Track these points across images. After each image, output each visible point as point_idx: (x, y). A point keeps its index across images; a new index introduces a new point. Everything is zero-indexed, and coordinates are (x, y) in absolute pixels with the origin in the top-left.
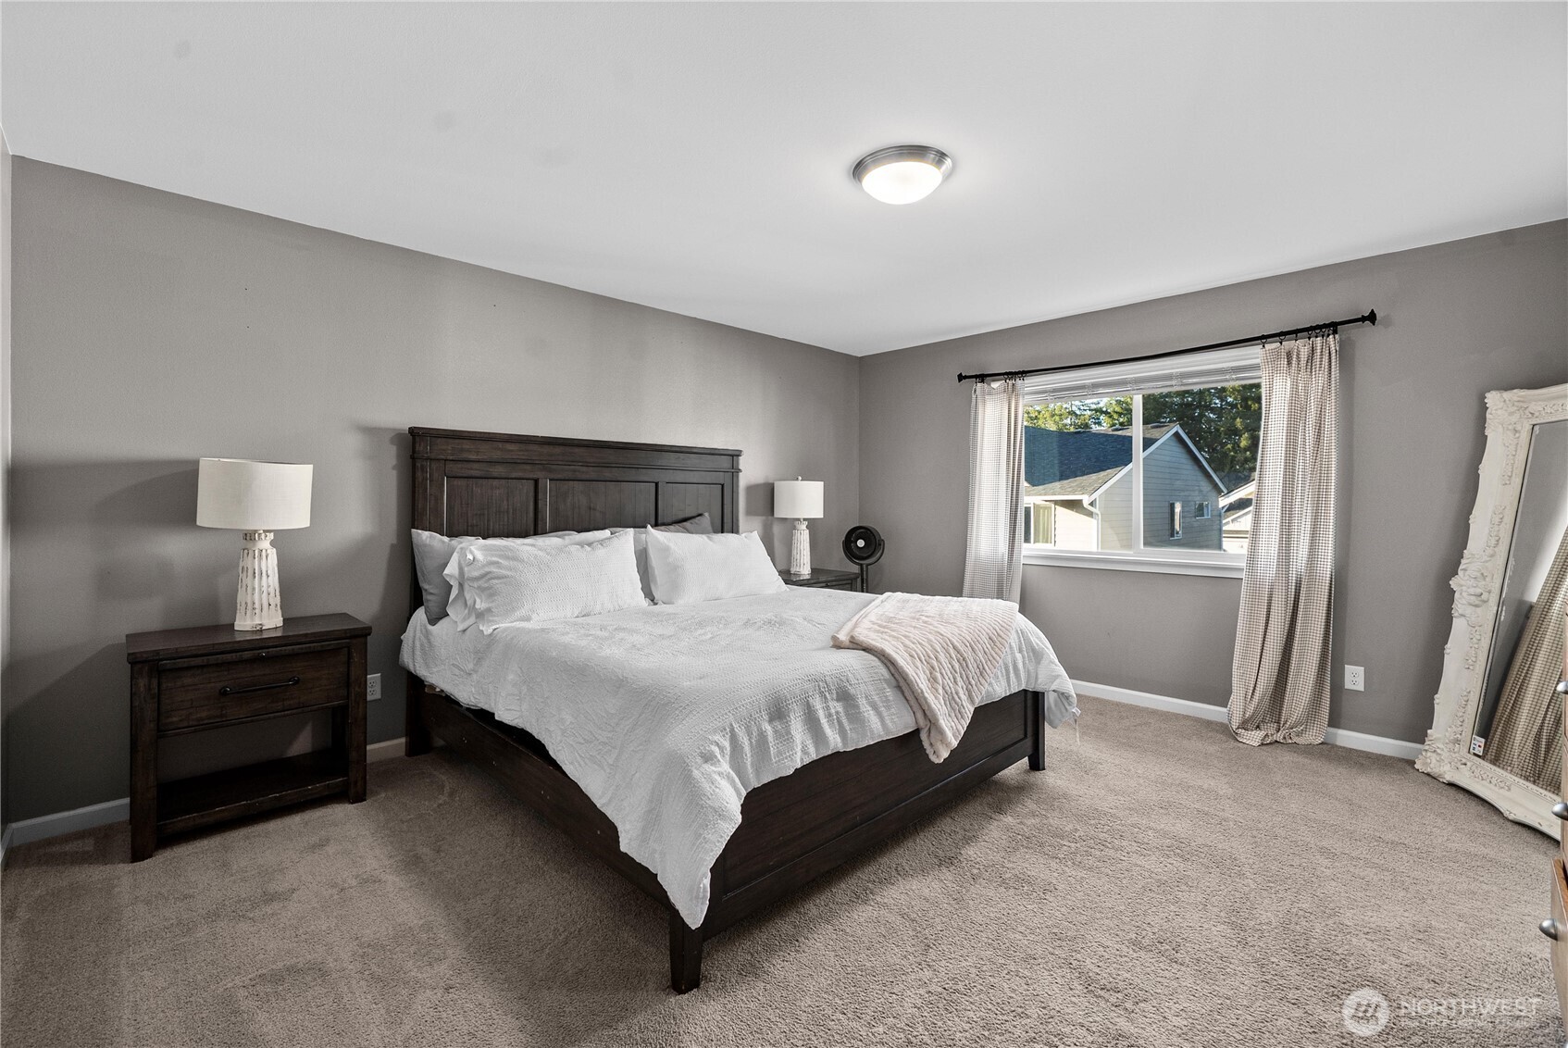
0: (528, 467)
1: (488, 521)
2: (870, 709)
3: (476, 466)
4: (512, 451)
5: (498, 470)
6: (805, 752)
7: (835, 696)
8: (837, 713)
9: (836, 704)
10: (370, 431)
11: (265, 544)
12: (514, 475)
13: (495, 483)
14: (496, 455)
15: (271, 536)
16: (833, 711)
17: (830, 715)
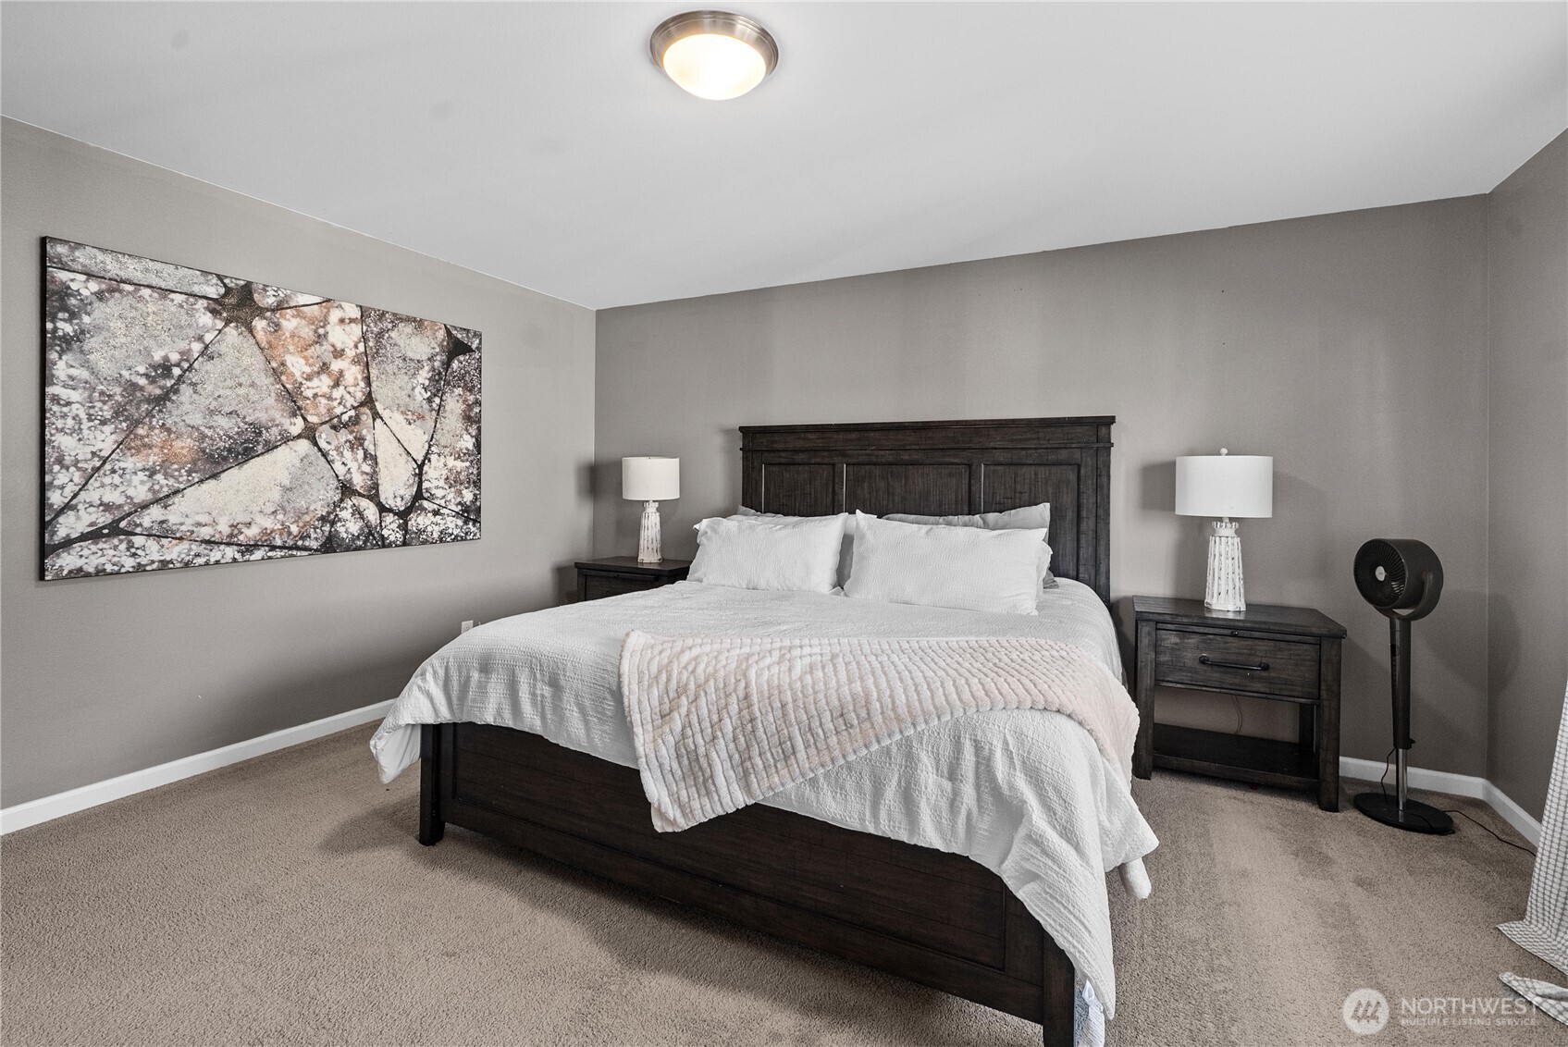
0: (826, 454)
1: (795, 501)
2: (575, 709)
3: (783, 454)
4: (812, 439)
5: (801, 457)
6: (499, 713)
7: (546, 679)
8: (542, 696)
9: (547, 688)
10: (727, 432)
11: (651, 510)
12: (813, 461)
13: (801, 468)
14: (799, 444)
15: (657, 504)
16: (539, 692)
17: (533, 695)
